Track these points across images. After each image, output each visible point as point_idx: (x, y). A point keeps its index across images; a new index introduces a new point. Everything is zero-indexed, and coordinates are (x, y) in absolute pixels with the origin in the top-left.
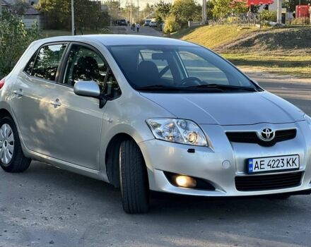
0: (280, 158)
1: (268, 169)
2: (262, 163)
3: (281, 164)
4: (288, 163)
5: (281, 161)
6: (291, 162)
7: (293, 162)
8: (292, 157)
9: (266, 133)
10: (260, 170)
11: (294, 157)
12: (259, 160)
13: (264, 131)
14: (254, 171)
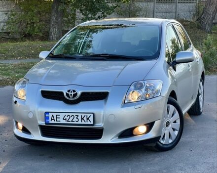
0: (74, 114)
1: (64, 122)
2: (58, 117)
3: (75, 119)
4: (82, 119)
5: (76, 117)
6: (85, 119)
7: (88, 119)
8: (86, 114)
9: (70, 93)
10: (56, 122)
11: (89, 115)
12: (55, 115)
13: (69, 91)
14: (50, 122)
